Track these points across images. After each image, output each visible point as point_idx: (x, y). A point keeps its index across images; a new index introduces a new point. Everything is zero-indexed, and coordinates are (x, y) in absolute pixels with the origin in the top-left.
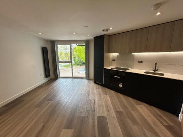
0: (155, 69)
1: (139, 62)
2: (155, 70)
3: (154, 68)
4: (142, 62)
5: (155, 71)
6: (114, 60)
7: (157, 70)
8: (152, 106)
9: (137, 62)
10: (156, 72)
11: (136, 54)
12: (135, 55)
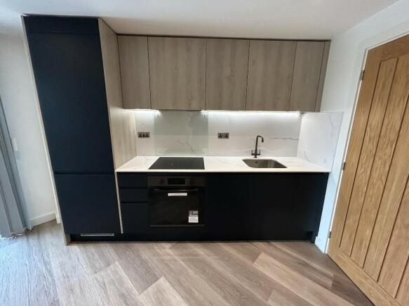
0: (256, 150)
1: (220, 136)
2: (256, 154)
3: (254, 149)
4: (226, 136)
5: (256, 157)
6: (143, 135)
7: (258, 153)
8: (273, 243)
9: (217, 137)
10: (259, 158)
11: (211, 114)
12: (209, 116)
